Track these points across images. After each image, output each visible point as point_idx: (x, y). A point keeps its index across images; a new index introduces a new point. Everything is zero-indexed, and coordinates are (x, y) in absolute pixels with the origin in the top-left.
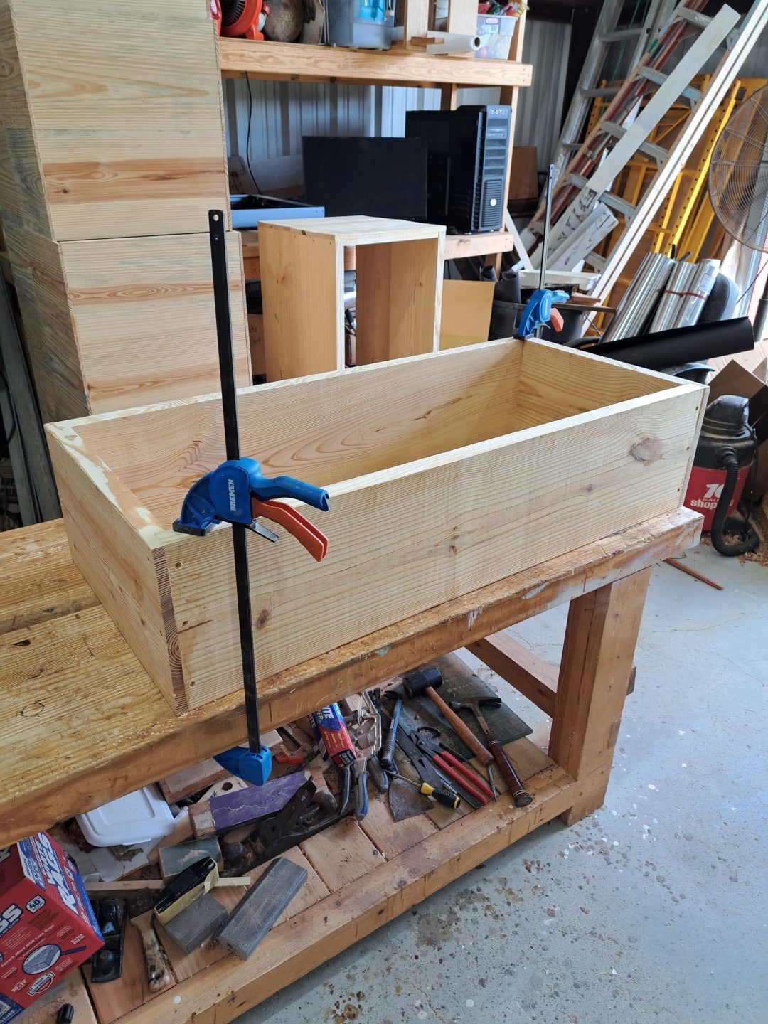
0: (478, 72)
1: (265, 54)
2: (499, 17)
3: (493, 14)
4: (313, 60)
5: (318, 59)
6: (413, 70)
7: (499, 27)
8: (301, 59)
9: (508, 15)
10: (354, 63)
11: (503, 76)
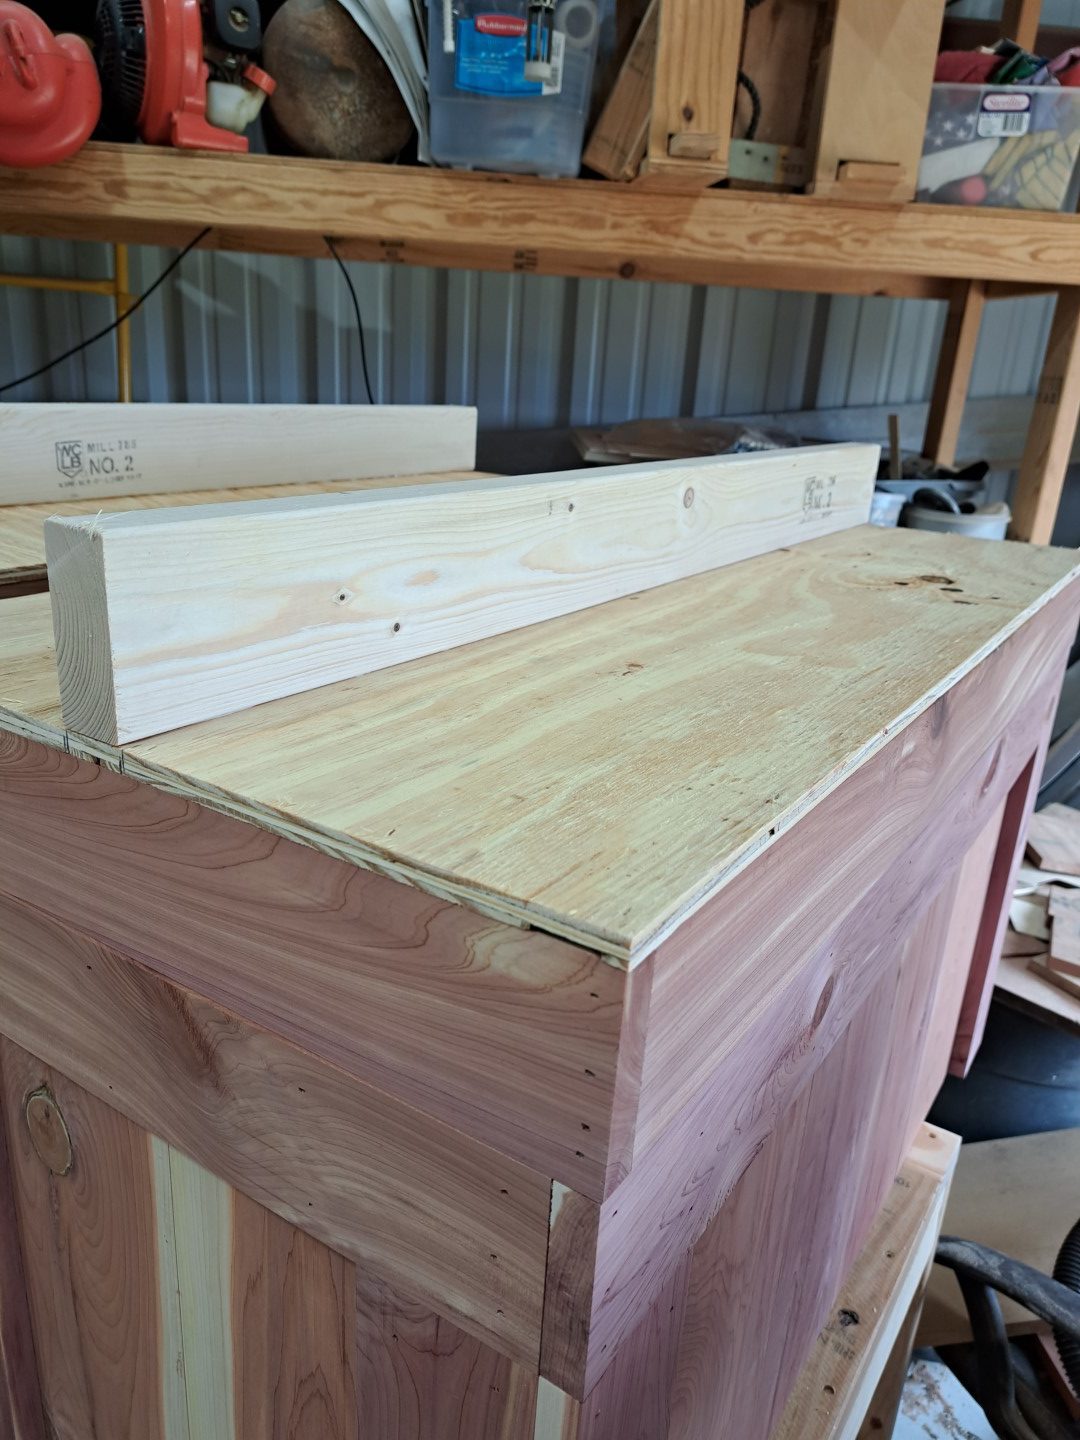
0: (933, 244)
1: (224, 184)
2: (1031, 89)
3: (1006, 80)
4: (369, 200)
5: (384, 197)
6: (700, 233)
7: (1032, 123)
8: (330, 200)
9: (1063, 83)
10: (499, 209)
11: (1034, 255)
